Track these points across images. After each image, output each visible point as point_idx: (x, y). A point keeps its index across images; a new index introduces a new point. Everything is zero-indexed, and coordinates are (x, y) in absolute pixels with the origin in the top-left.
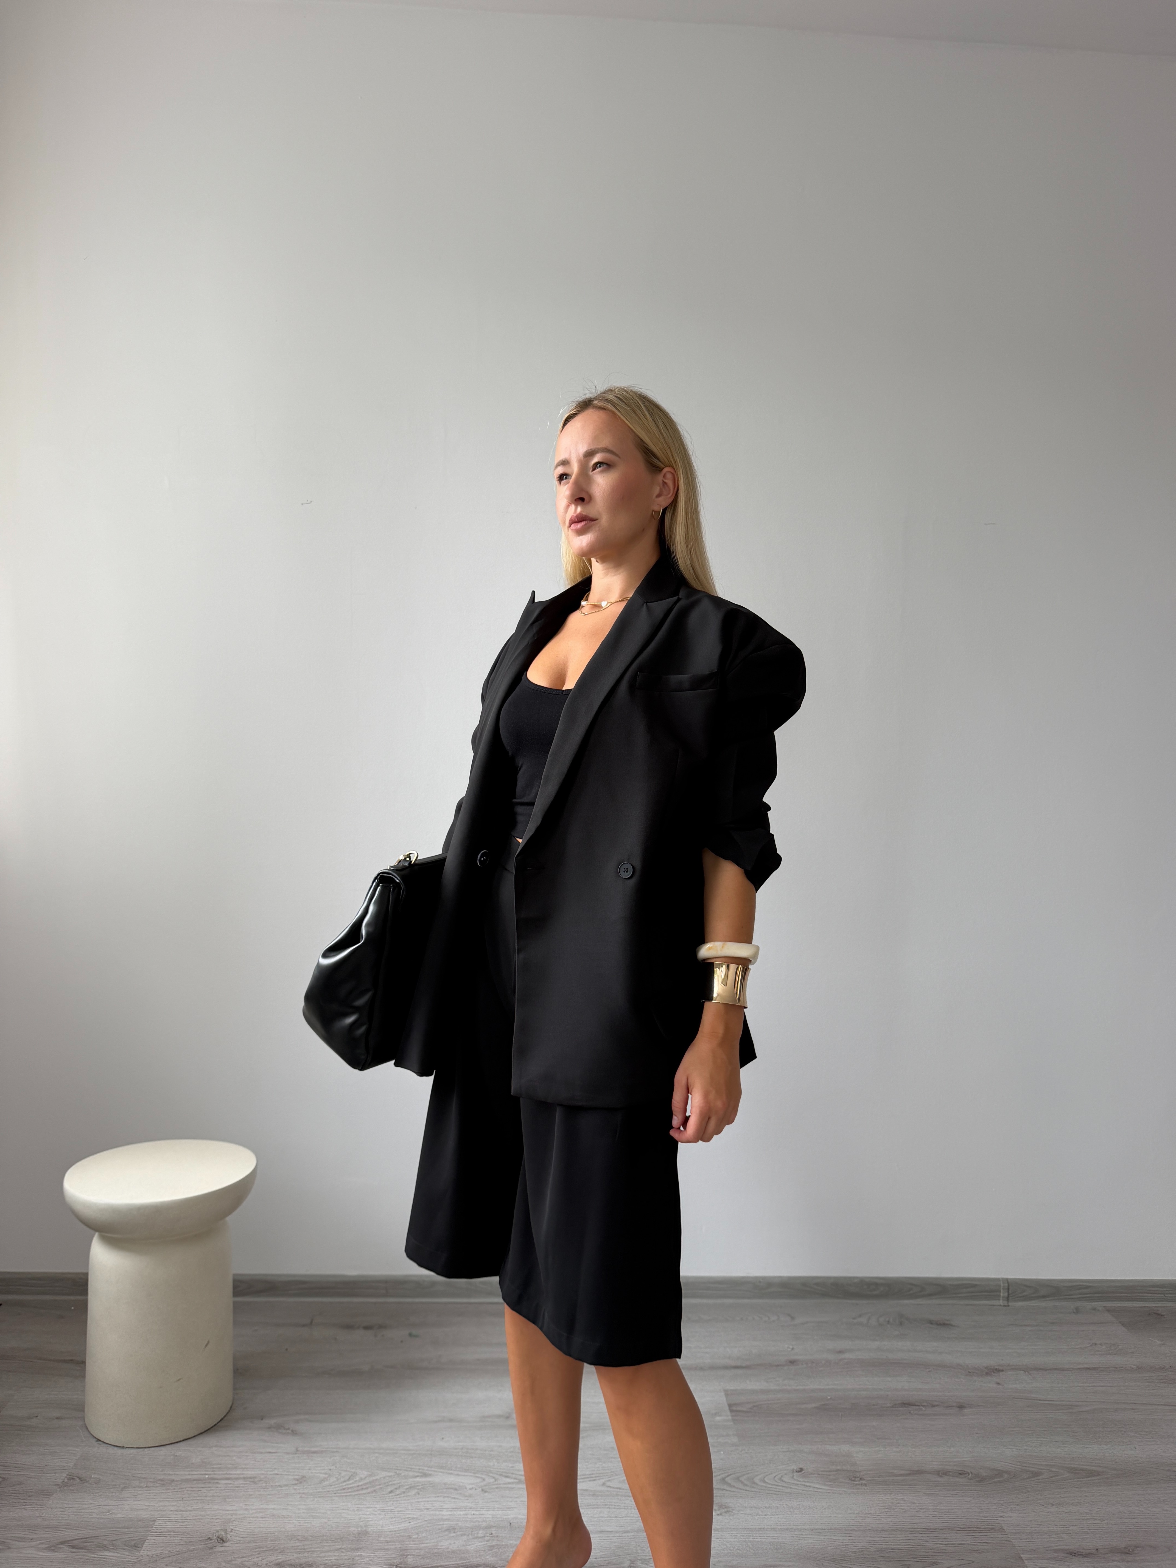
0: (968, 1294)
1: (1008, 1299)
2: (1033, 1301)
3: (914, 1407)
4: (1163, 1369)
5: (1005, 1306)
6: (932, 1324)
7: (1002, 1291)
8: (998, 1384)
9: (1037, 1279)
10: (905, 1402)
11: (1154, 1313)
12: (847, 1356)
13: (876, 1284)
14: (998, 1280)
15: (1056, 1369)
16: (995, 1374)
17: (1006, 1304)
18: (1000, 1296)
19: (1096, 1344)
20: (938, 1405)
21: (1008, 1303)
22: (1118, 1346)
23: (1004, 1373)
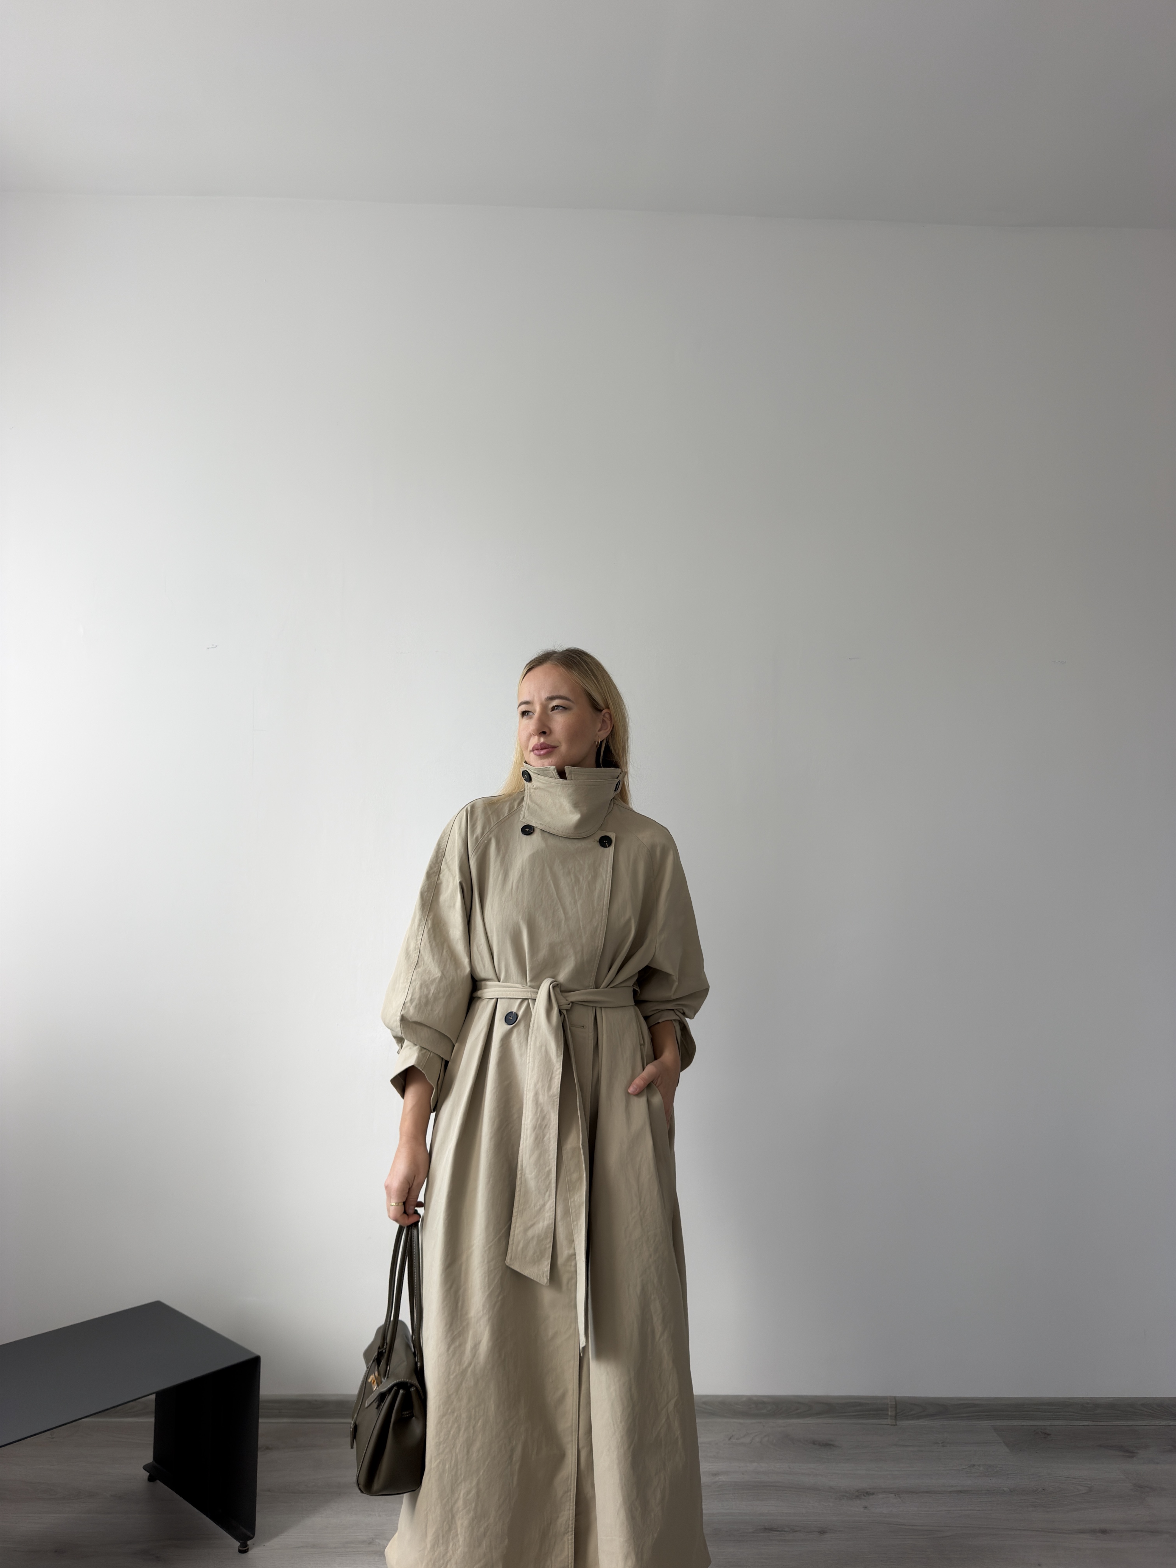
0: (856, 1413)
1: (895, 1417)
2: (921, 1420)
3: (776, 1532)
4: (1036, 1491)
5: (891, 1425)
6: (814, 1444)
7: (889, 1409)
8: (866, 1508)
9: (925, 1397)
10: (767, 1527)
11: (1041, 1432)
12: (723, 1478)
13: (763, 1403)
14: (886, 1398)
15: (927, 1492)
16: (865, 1498)
17: (895, 1424)
18: (888, 1414)
19: (974, 1465)
20: (799, 1531)
21: (896, 1422)
22: (997, 1467)
23: (874, 1496)
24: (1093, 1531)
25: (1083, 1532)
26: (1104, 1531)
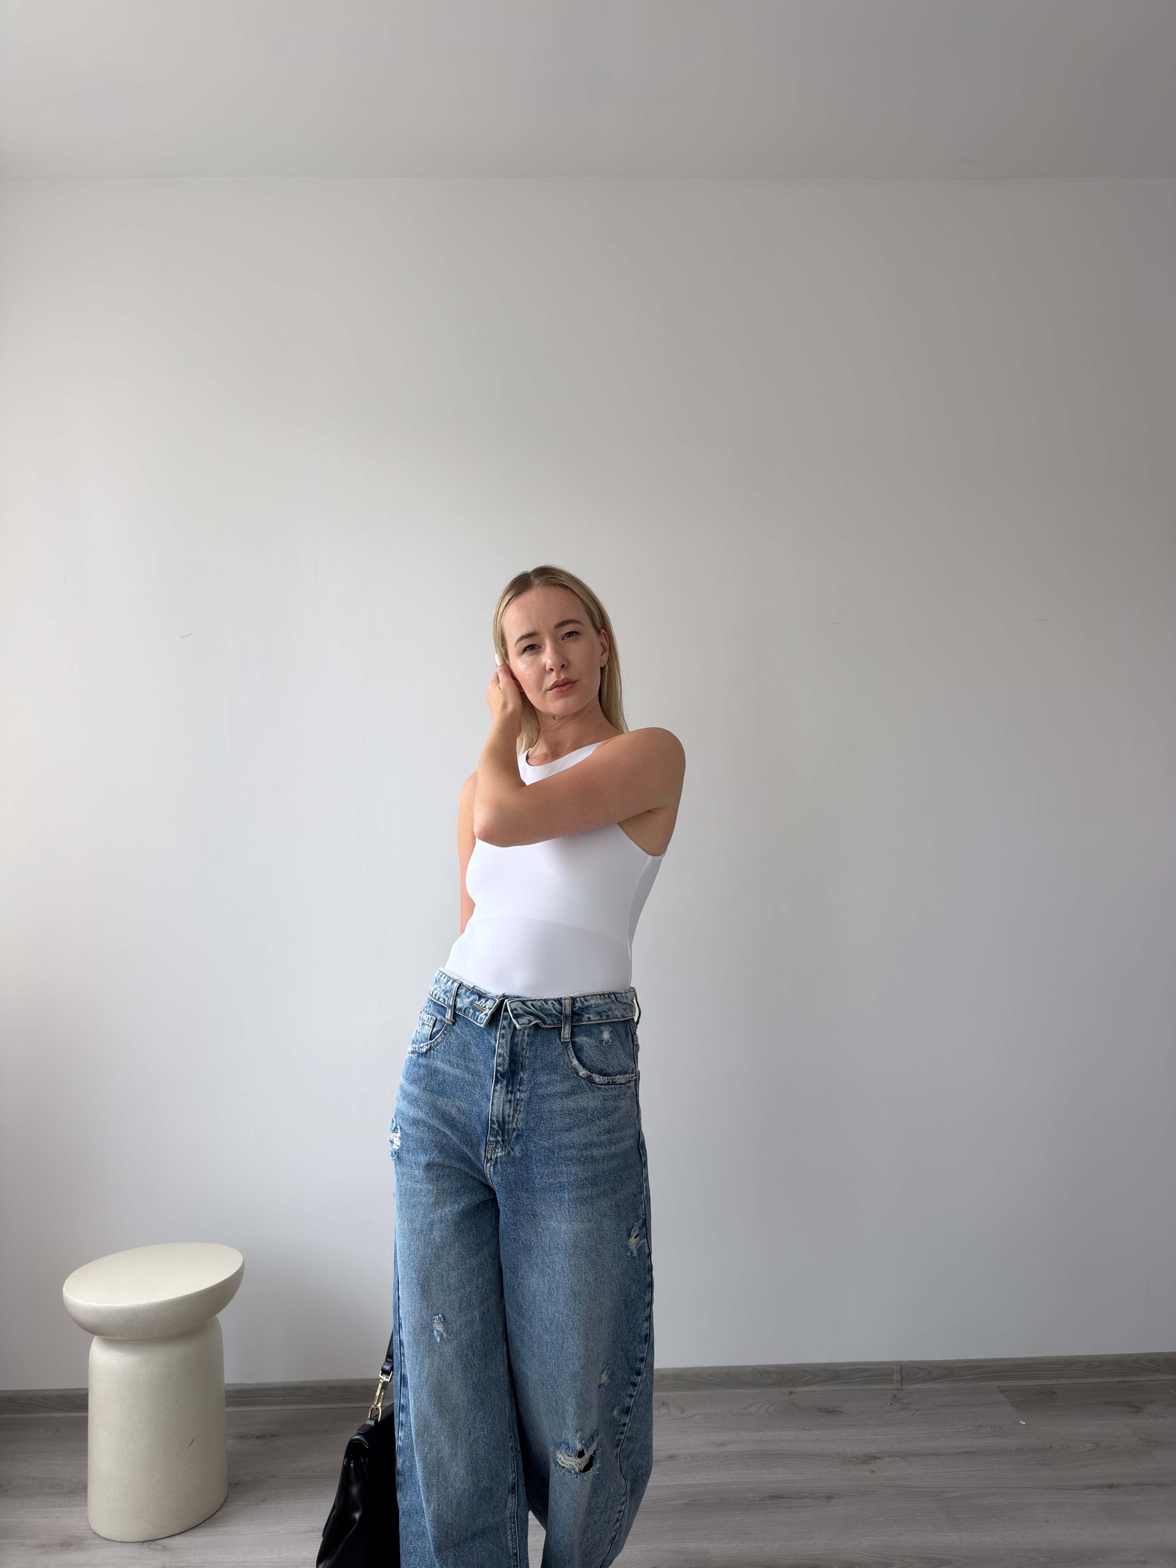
0: (859, 1380)
1: (901, 1382)
2: (927, 1384)
3: (783, 1499)
4: (1042, 1450)
5: (897, 1390)
6: (821, 1411)
7: (895, 1374)
8: (872, 1472)
9: (930, 1361)
10: (774, 1495)
11: (1048, 1391)
12: (728, 1448)
14: (891, 1363)
15: (934, 1454)
16: (872, 1462)
17: (901, 1388)
18: (893, 1379)
19: (981, 1426)
20: (806, 1497)
22: (1003, 1427)
23: (881, 1460)
24: (1100, 1487)
25: (1089, 1487)
26: (1111, 1486)
